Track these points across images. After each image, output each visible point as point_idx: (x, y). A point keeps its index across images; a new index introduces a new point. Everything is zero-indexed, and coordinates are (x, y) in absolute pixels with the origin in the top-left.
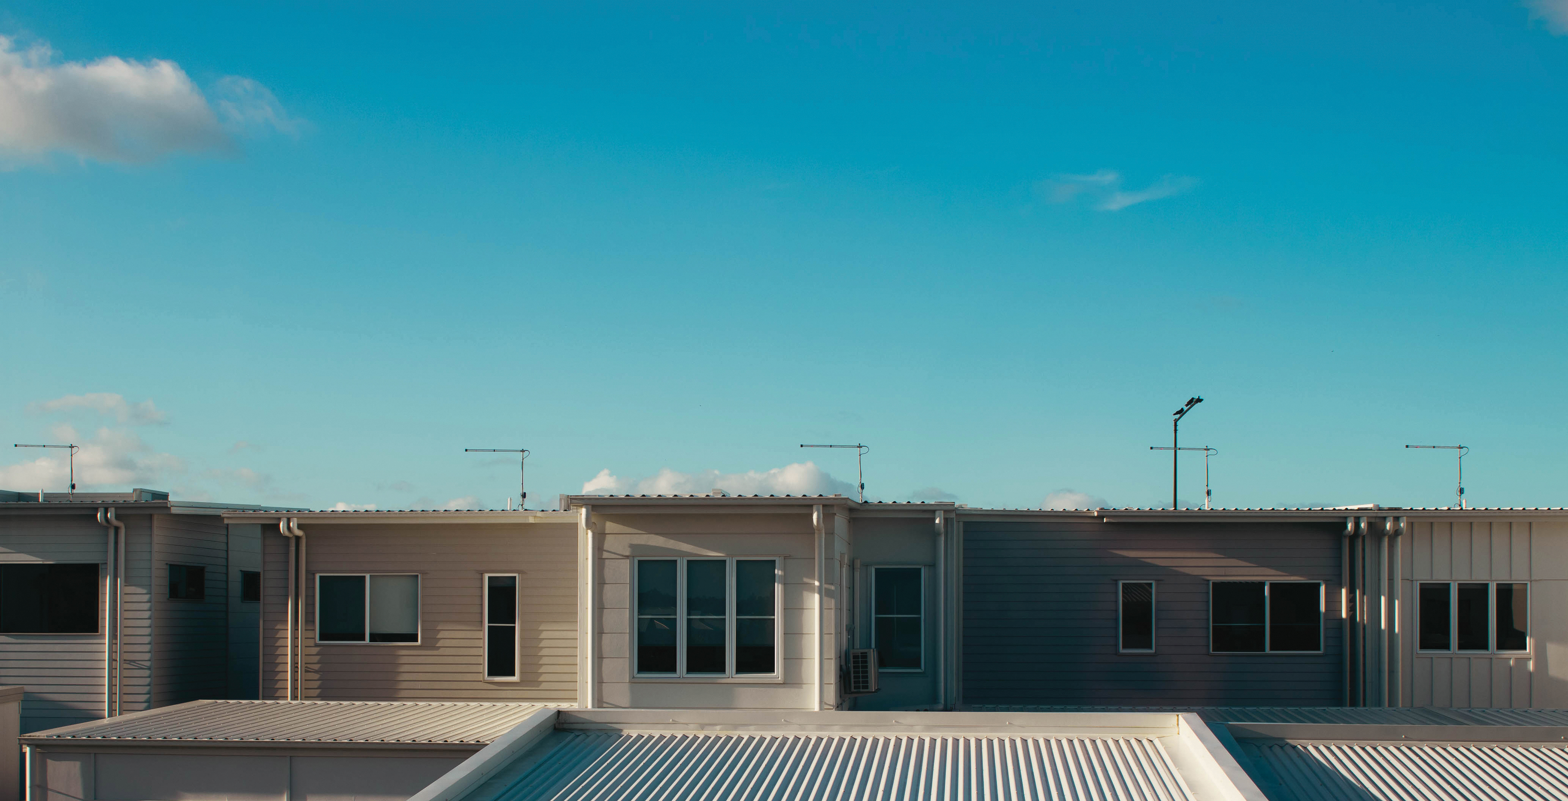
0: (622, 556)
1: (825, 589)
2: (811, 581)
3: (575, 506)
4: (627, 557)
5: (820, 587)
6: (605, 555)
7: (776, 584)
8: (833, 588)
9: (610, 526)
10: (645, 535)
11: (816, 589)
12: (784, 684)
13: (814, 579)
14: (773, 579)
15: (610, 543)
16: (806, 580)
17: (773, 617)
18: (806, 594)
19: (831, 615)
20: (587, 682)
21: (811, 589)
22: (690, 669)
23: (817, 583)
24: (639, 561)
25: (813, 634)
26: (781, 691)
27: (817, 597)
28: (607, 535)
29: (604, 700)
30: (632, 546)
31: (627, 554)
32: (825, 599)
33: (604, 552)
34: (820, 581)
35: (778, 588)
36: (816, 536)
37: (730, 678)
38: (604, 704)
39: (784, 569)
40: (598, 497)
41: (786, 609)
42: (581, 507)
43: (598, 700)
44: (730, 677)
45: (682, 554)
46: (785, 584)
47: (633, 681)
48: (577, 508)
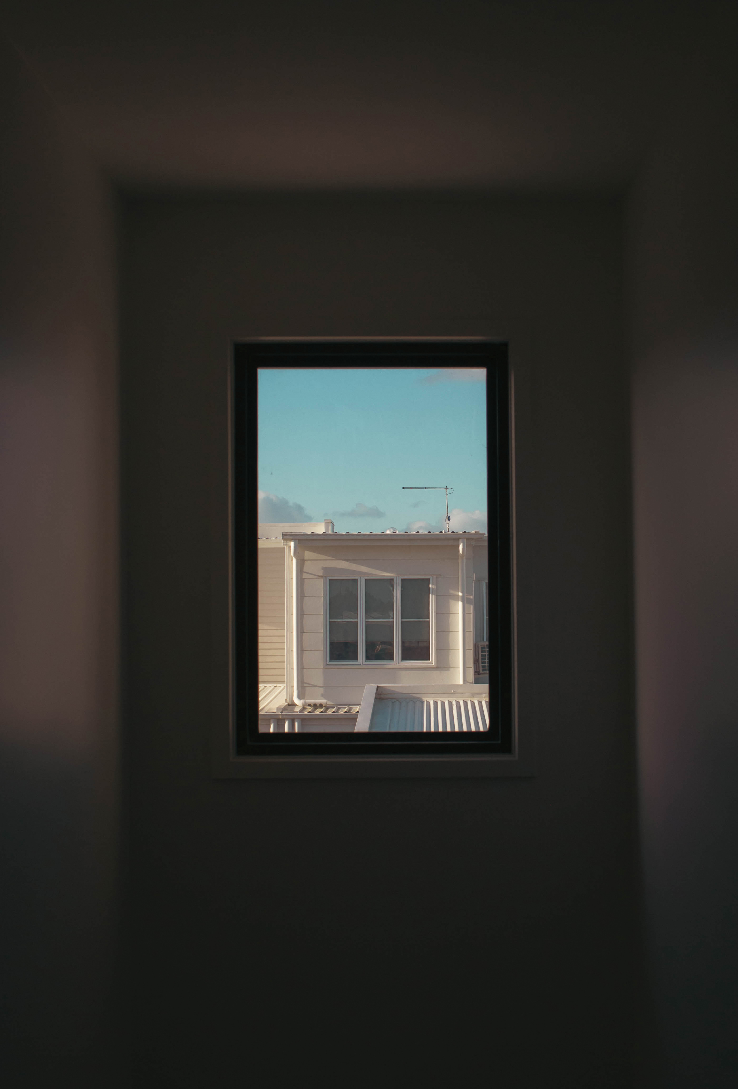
0: (318, 576)
1: (466, 598)
2: (456, 593)
3: (285, 540)
4: (321, 577)
5: (463, 597)
6: (305, 575)
7: (430, 595)
8: (471, 597)
9: (308, 554)
10: (335, 561)
11: (460, 599)
12: (437, 668)
13: (458, 592)
14: (428, 591)
15: (308, 566)
16: (452, 592)
17: (428, 620)
18: (452, 602)
19: (471, 617)
20: (293, 669)
21: (456, 598)
22: (368, 658)
23: (460, 594)
24: (330, 580)
25: (458, 632)
26: (435, 673)
27: (460, 604)
28: (306, 561)
29: (305, 682)
30: (324, 569)
31: (321, 575)
32: (467, 605)
33: (304, 573)
34: (463, 592)
35: (432, 598)
36: (460, 561)
37: (398, 665)
38: (305, 684)
39: (436, 584)
40: (302, 534)
41: (438, 614)
42: (290, 541)
43: (301, 682)
44: (398, 663)
45: (362, 574)
46: (437, 596)
47: (326, 667)
48: (287, 542)
